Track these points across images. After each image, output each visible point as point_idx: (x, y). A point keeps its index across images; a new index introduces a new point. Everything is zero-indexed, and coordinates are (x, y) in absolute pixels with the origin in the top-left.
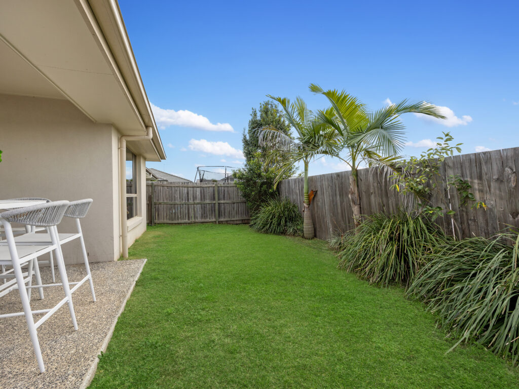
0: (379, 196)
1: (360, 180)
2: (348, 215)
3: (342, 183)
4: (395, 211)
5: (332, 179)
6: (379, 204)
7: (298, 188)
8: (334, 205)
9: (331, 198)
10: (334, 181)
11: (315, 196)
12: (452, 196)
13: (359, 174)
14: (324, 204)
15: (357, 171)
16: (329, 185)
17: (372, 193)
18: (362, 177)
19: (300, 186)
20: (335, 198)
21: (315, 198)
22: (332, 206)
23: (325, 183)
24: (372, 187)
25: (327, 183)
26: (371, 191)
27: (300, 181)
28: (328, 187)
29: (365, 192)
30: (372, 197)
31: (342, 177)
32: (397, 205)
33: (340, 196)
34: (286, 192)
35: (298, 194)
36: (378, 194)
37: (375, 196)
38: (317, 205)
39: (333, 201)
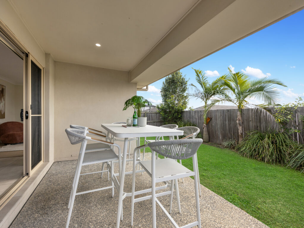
0: (255, 122)
1: (243, 114)
2: (233, 130)
3: (230, 115)
4: (265, 130)
5: (224, 113)
6: (255, 126)
7: (197, 115)
8: (224, 125)
9: (222, 122)
10: (225, 114)
11: (210, 120)
12: (299, 124)
13: (242, 111)
14: (216, 125)
15: (241, 109)
16: (221, 115)
17: (251, 121)
18: (245, 112)
19: (199, 115)
20: (225, 122)
21: (210, 122)
22: (222, 125)
23: (218, 114)
24: (251, 118)
25: (219, 114)
26: (250, 120)
27: (199, 112)
28: (220, 116)
29: (246, 120)
30: (251, 123)
31: (231, 112)
32: (266, 127)
33: (229, 121)
34: (187, 117)
35: (197, 119)
36: (255, 121)
37: (252, 122)
38: (212, 125)
39: (223, 124)
